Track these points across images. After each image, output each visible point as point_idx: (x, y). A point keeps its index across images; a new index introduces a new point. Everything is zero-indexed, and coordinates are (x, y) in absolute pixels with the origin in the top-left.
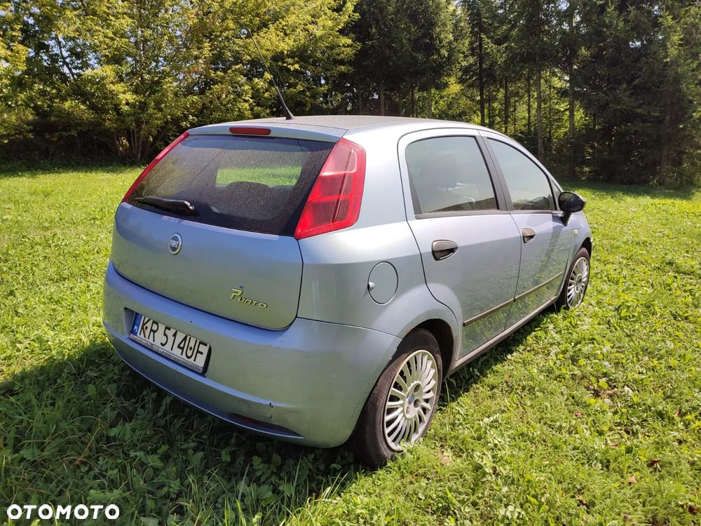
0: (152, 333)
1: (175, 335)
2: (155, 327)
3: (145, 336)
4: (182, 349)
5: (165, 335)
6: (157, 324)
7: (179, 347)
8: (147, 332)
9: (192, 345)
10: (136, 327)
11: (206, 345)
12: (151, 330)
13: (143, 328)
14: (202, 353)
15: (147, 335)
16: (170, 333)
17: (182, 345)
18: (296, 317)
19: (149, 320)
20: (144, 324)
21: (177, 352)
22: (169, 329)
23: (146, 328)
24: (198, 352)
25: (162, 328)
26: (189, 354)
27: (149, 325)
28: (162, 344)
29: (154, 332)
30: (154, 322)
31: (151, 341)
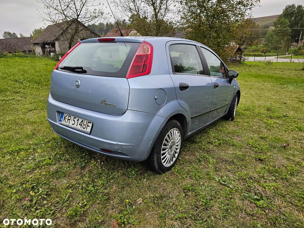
0: (68, 120)
1: (78, 120)
2: (69, 118)
4: (81, 125)
5: (74, 120)
7: (80, 125)
8: (66, 120)
9: (85, 123)
10: (61, 119)
11: (91, 123)
12: (68, 119)
13: (64, 119)
15: (66, 121)
16: (76, 120)
17: (81, 124)
18: (127, 109)
19: (67, 115)
20: (65, 117)
21: (79, 127)
22: (76, 118)
23: (66, 119)
24: (88, 126)
25: (72, 118)
26: (84, 127)
27: (67, 117)
28: (73, 124)
29: (69, 120)
30: (69, 116)
31: (68, 123)
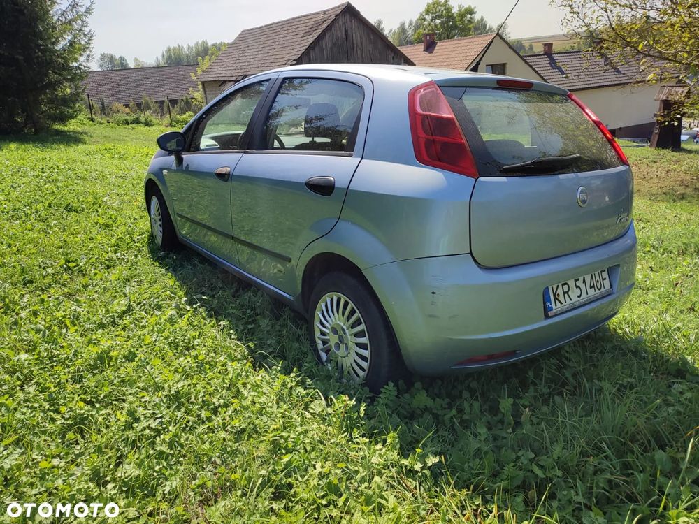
0: (566, 295)
1: (584, 281)
2: (566, 288)
3: (561, 303)
4: (593, 287)
5: (577, 287)
6: (566, 284)
7: (591, 287)
8: (562, 298)
9: (597, 278)
10: (548, 304)
11: (604, 271)
12: (564, 293)
13: (555, 298)
14: (605, 279)
15: (563, 301)
16: (580, 283)
17: (592, 285)
19: (558, 286)
20: (554, 294)
21: (592, 292)
22: (578, 280)
23: (558, 295)
24: (602, 280)
25: (571, 283)
27: (560, 291)
28: (579, 297)
29: (567, 292)
30: (563, 285)
31: (569, 301)
